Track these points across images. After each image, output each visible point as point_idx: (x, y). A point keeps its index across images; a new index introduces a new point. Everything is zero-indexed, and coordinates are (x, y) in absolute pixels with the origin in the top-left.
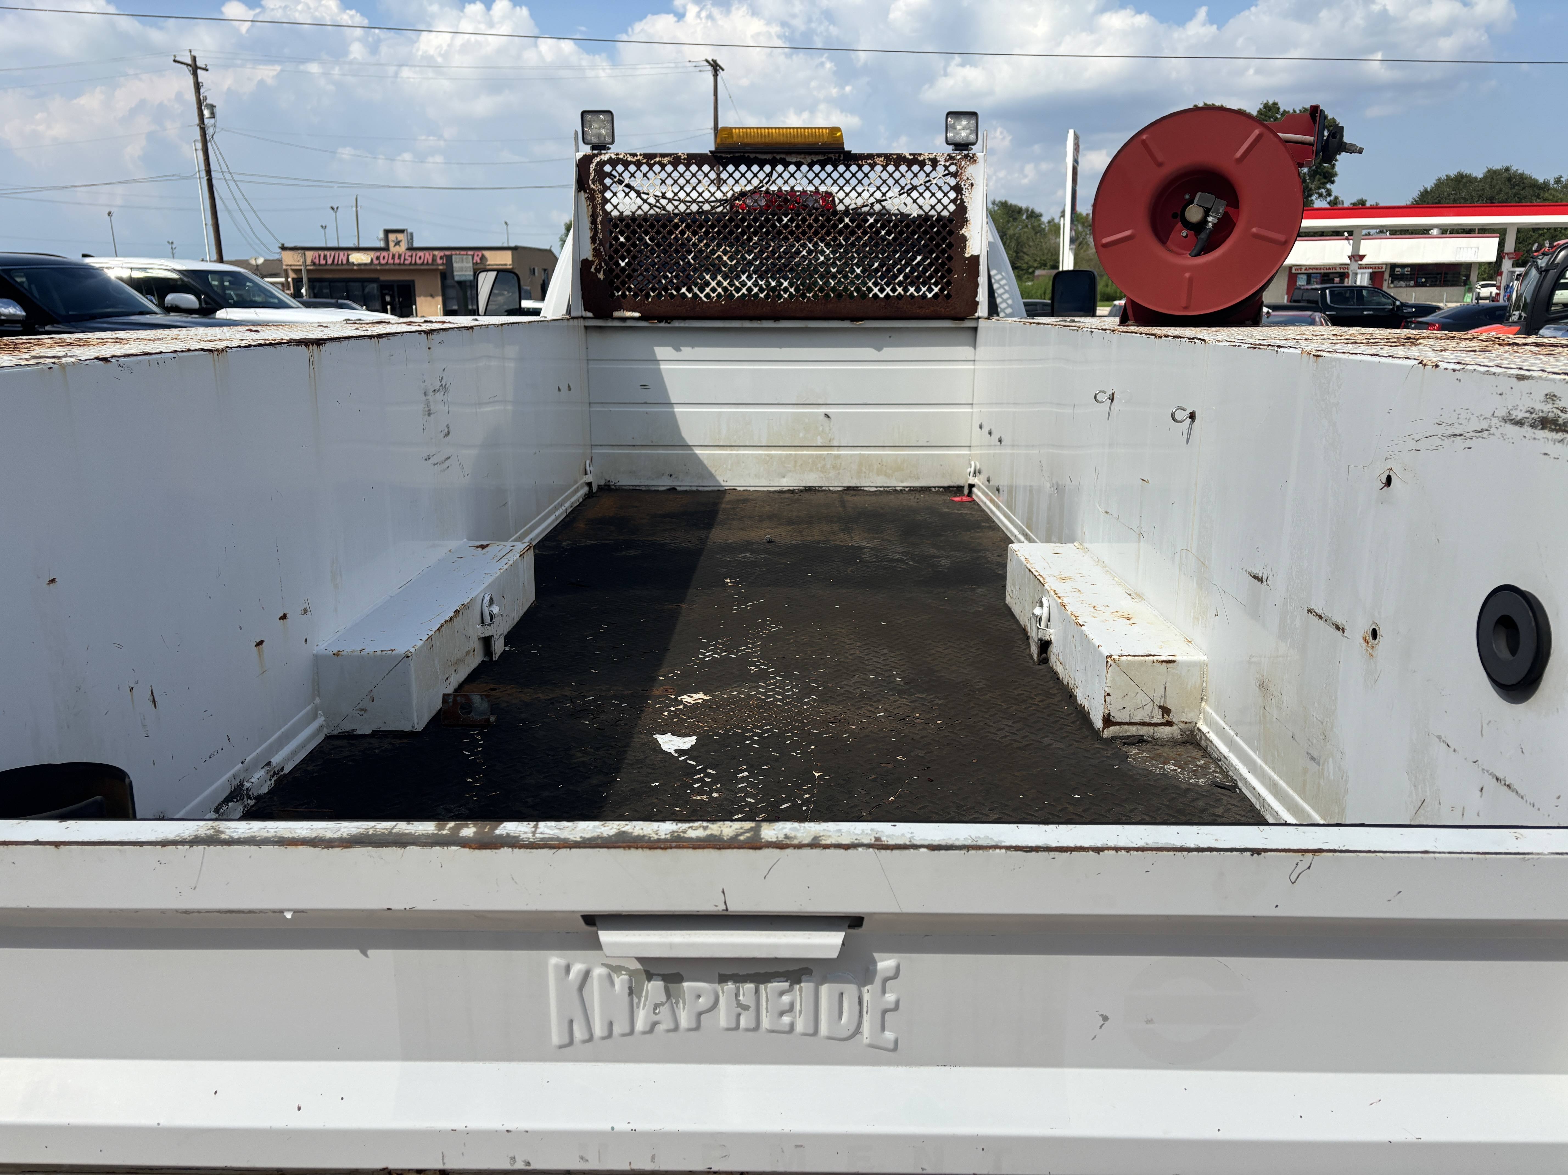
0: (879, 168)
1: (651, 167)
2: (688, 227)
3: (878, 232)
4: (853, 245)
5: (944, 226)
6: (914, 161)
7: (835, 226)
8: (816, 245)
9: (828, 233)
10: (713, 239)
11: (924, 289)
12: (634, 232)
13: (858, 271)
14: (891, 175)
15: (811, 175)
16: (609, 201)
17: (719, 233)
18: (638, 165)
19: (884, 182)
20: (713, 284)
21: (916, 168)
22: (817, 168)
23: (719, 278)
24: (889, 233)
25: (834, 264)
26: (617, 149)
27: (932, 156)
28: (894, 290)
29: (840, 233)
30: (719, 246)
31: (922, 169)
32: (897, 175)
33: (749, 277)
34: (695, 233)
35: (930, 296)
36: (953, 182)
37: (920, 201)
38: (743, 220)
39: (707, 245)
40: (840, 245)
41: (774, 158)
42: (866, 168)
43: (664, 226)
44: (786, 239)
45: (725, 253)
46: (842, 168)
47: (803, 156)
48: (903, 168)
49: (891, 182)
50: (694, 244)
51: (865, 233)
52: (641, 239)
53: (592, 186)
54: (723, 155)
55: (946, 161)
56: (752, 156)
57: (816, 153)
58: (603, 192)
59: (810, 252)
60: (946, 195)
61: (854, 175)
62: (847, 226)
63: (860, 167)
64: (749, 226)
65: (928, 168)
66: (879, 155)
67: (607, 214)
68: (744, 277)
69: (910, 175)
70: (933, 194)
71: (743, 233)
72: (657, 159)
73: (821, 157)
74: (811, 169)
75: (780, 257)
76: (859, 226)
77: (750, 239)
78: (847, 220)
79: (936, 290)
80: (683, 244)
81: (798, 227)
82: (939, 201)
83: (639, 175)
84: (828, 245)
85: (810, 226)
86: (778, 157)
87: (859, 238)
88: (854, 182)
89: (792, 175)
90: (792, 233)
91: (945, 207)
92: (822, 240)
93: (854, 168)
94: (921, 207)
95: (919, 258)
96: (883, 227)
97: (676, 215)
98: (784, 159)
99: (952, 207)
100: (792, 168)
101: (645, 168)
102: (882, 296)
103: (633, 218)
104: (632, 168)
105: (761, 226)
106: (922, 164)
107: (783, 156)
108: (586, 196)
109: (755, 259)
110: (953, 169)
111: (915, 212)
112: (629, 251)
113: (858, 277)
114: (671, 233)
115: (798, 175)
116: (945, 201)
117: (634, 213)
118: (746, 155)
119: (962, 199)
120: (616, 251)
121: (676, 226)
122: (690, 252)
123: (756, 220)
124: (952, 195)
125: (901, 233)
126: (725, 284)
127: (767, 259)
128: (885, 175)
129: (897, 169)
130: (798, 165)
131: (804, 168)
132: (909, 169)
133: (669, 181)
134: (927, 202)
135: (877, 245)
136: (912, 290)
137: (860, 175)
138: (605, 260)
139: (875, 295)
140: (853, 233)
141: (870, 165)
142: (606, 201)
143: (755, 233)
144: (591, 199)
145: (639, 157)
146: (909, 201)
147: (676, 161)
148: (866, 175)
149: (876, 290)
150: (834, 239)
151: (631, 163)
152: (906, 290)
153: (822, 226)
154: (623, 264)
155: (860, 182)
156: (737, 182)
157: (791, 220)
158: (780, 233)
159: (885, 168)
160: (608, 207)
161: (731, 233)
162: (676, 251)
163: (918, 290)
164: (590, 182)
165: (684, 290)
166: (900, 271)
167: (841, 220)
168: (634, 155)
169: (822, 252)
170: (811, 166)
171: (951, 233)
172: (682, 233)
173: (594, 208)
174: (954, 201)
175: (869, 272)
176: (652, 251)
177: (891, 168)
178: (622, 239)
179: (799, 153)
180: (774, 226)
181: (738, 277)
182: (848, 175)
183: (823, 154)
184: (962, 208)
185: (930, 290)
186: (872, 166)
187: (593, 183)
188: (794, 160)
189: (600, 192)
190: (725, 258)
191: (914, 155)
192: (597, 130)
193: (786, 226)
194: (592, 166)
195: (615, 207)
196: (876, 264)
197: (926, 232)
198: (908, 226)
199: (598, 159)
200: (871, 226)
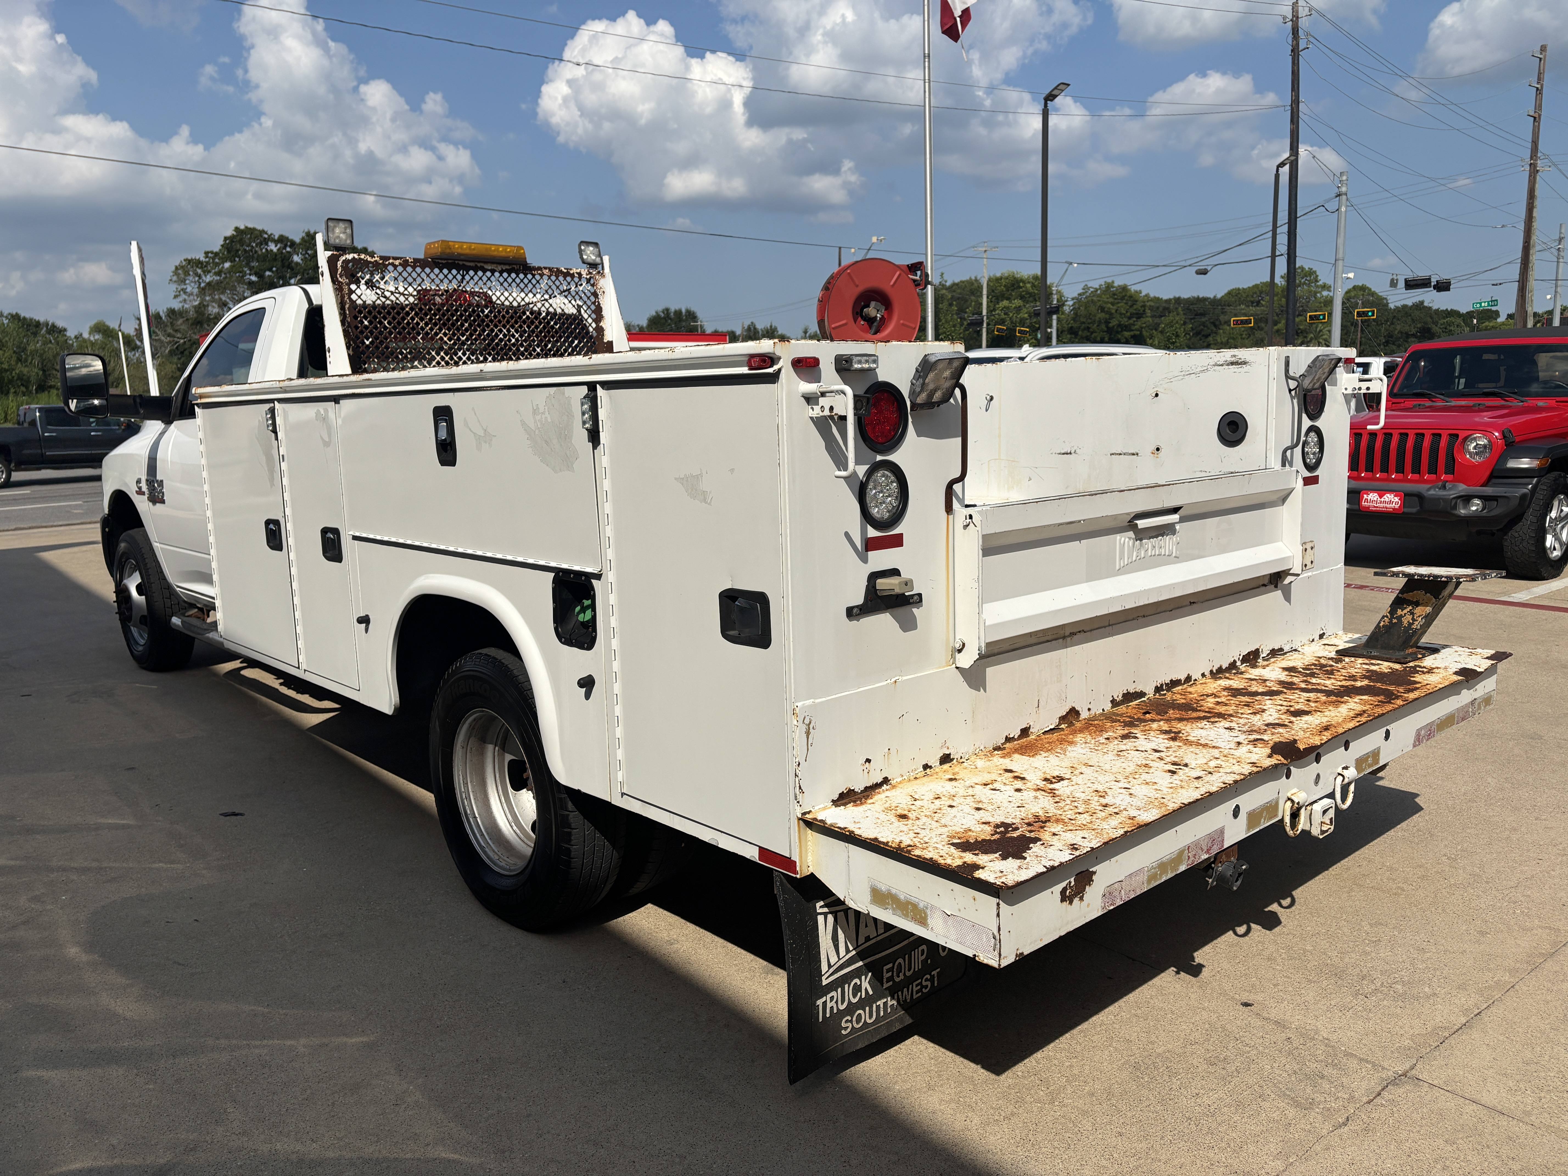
0: (545, 277)
2: (417, 314)
3: (548, 323)
4: (533, 331)
6: (567, 274)
7: (520, 317)
8: (509, 331)
9: (516, 322)
10: (435, 324)
12: (375, 317)
13: (538, 350)
14: (554, 282)
15: (502, 280)
16: (354, 292)
17: (440, 319)
18: (376, 264)
19: (550, 287)
20: (438, 358)
21: (569, 279)
22: (505, 275)
23: (442, 354)
24: (556, 324)
25: (522, 345)
27: (578, 271)
29: (524, 322)
30: (441, 330)
31: (572, 279)
32: (557, 283)
33: (464, 354)
34: (422, 319)
36: (592, 289)
37: (573, 302)
38: (457, 311)
39: (431, 329)
40: (525, 331)
41: (476, 265)
42: (538, 277)
43: (398, 313)
44: (488, 326)
45: (445, 334)
46: (522, 276)
47: (495, 265)
48: (561, 278)
49: (554, 287)
50: (423, 329)
51: (540, 323)
52: (381, 323)
53: (340, 279)
54: (440, 261)
55: (587, 275)
56: (461, 263)
57: (505, 264)
58: (349, 285)
59: (505, 335)
61: (530, 281)
62: (528, 317)
63: (534, 276)
64: (461, 315)
65: (576, 280)
66: (545, 268)
67: (353, 302)
68: (460, 354)
69: (565, 283)
70: (581, 298)
71: (457, 320)
72: (391, 261)
73: (507, 267)
74: (501, 275)
75: (484, 340)
76: (536, 318)
77: (462, 325)
78: (528, 313)
80: (413, 329)
81: (495, 317)
84: (517, 331)
85: (504, 317)
86: (479, 265)
87: (537, 327)
88: (530, 286)
89: (489, 279)
90: (491, 321)
92: (513, 327)
93: (530, 276)
95: (576, 342)
96: (551, 319)
97: (407, 305)
98: (483, 267)
99: (593, 307)
100: (489, 274)
101: (381, 267)
103: (374, 306)
104: (372, 267)
105: (470, 316)
106: (572, 276)
107: (482, 264)
108: (335, 287)
109: (467, 340)
110: (591, 281)
111: (571, 310)
112: (371, 332)
114: (403, 319)
115: (493, 279)
116: (588, 302)
117: (374, 302)
118: (456, 262)
119: (598, 302)
120: (362, 332)
121: (408, 314)
122: (419, 334)
123: (465, 310)
124: (593, 299)
125: (563, 323)
126: (447, 358)
127: (476, 339)
128: (550, 282)
129: (557, 278)
130: (493, 272)
131: (497, 274)
132: (565, 279)
133: (400, 278)
135: (549, 332)
137: (534, 281)
138: (353, 340)
140: (532, 323)
141: (540, 274)
142: (352, 292)
143: (466, 321)
144: (340, 289)
145: (376, 259)
146: (566, 301)
147: (405, 264)
148: (538, 282)
150: (521, 327)
151: (371, 263)
153: (512, 317)
154: (367, 343)
155: (534, 286)
156: (450, 282)
157: (490, 312)
158: (483, 321)
159: (549, 277)
160: (354, 297)
161: (448, 320)
162: (409, 333)
164: (338, 276)
167: (524, 313)
169: (513, 336)
170: (501, 273)
172: (413, 319)
173: (342, 297)
174: (593, 303)
176: (390, 333)
177: (553, 278)
178: (366, 323)
179: (493, 263)
180: (479, 316)
181: (456, 354)
182: (526, 281)
183: (509, 264)
184: (599, 308)
186: (542, 275)
187: (340, 277)
188: (490, 268)
189: (347, 284)
190: (445, 339)
191: (567, 269)
192: (338, 234)
193: (487, 316)
194: (339, 263)
195: (359, 297)
196: (550, 346)
197: (578, 324)
198: (567, 319)
199: (344, 258)
200: (544, 318)
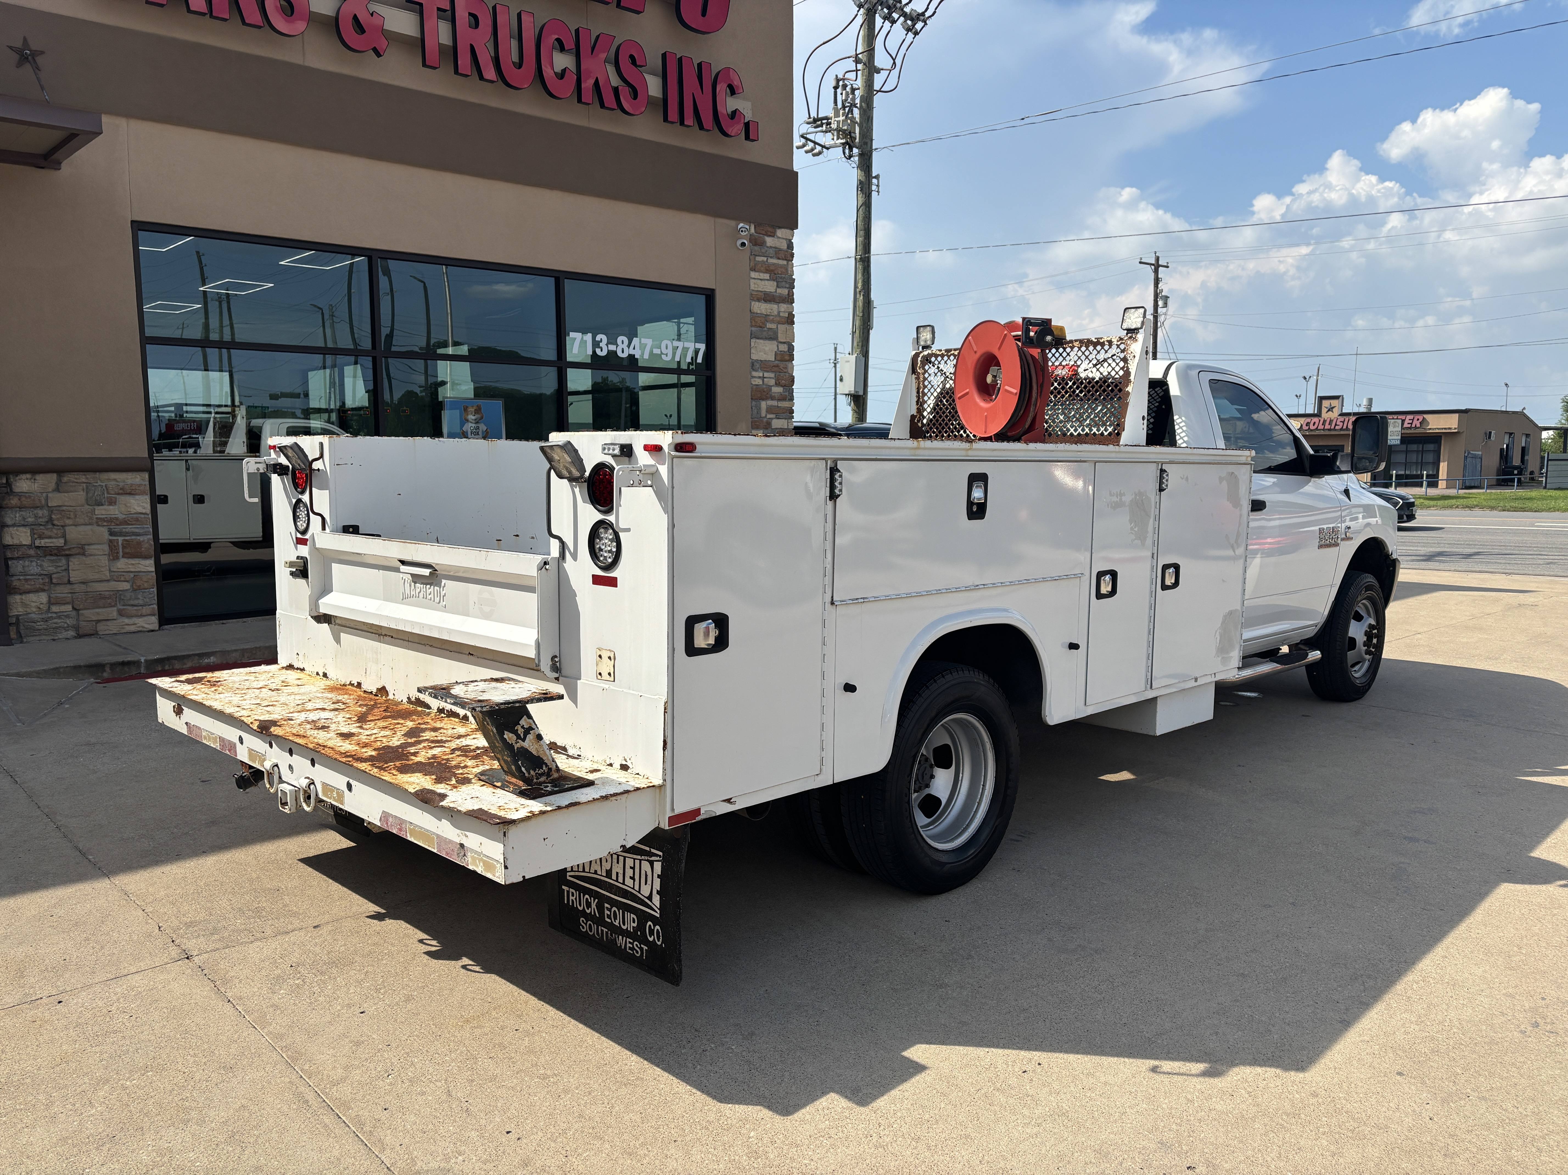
0: (1076, 349)
1: (949, 357)
3: (1074, 392)
4: (1059, 400)
5: (1116, 386)
6: (1098, 343)
11: (1102, 429)
14: (1083, 353)
16: (927, 379)
18: (942, 356)
19: (1079, 358)
21: (1099, 348)
24: (1081, 392)
26: (935, 349)
27: (1109, 339)
28: (1083, 430)
31: (1103, 348)
32: (1087, 353)
35: (1106, 434)
36: (1122, 355)
37: (1101, 370)
42: (1068, 350)
48: (1091, 348)
49: (1083, 358)
51: (1066, 392)
52: (942, 401)
53: (918, 370)
55: (1118, 341)
58: (923, 374)
60: (1117, 364)
61: (1061, 355)
62: (1055, 388)
63: (1065, 349)
65: (1106, 347)
66: (1076, 341)
67: (925, 387)
69: (1095, 352)
70: (1110, 365)
72: (952, 352)
76: (1063, 388)
78: (1056, 384)
79: (1110, 429)
82: (1113, 369)
83: (943, 362)
87: (1063, 396)
91: (1117, 373)
94: (1101, 374)
95: (1100, 408)
96: (1078, 388)
99: (1121, 373)
101: (946, 358)
102: (1075, 434)
104: (939, 358)
106: (1103, 345)
108: (915, 376)
110: (1122, 347)
111: (1097, 376)
113: (1061, 422)
116: (1117, 369)
119: (1127, 367)
124: (1122, 364)
125: (1089, 391)
128: (1080, 354)
129: (1087, 349)
132: (1095, 348)
134: (1105, 370)
135: (1073, 400)
136: (1095, 430)
137: (1065, 354)
139: (1072, 434)
141: (1070, 347)
142: (925, 379)
144: (918, 378)
145: (943, 352)
146: (1094, 370)
148: (1068, 354)
149: (1072, 430)
151: (939, 355)
152: (1091, 430)
154: (931, 417)
155: (1064, 359)
159: (1079, 349)
160: (926, 383)
163: (1098, 430)
164: (918, 368)
165: (962, 432)
166: (1088, 417)
168: (940, 351)
171: (1120, 390)
173: (919, 384)
174: (1122, 368)
175: (1068, 419)
176: (947, 409)
177: (1083, 349)
182: (1057, 355)
184: (1127, 373)
185: (1106, 430)
186: (1072, 348)
191: (1097, 339)
192: (926, 335)
194: (920, 359)
195: (930, 382)
196: (1073, 413)
197: (1104, 391)
198: (1093, 386)
199: (923, 354)
200: (1071, 387)
